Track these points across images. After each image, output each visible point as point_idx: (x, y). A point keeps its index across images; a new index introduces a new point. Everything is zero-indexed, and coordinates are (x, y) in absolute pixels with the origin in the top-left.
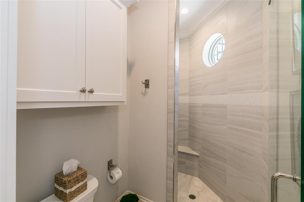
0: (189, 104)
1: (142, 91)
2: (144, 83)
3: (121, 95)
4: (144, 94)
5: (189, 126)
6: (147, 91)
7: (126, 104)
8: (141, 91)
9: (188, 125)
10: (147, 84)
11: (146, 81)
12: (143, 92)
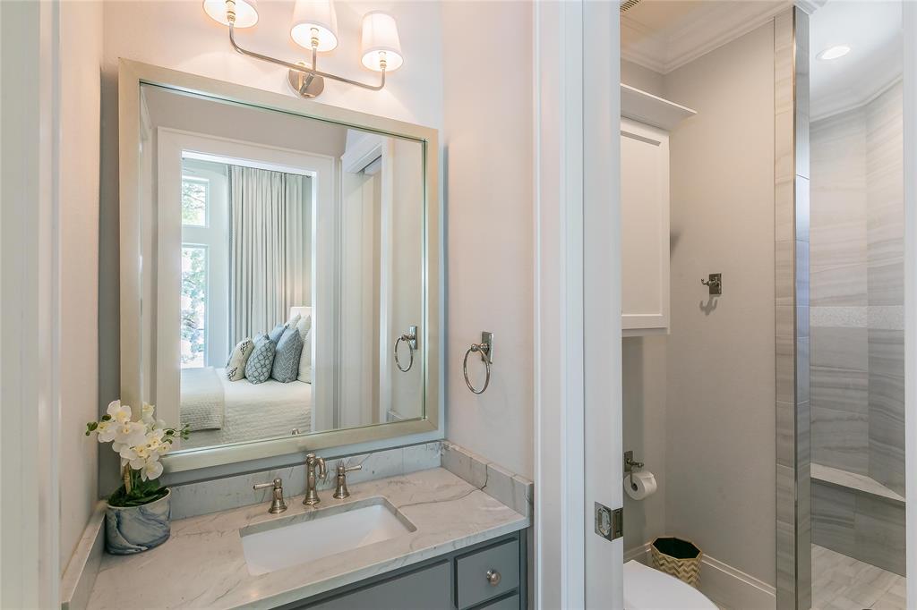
0: (869, 330)
1: (702, 303)
2: (708, 284)
3: (660, 315)
4: (708, 309)
5: (869, 404)
6: (716, 301)
7: (669, 332)
8: (699, 302)
9: (866, 403)
10: (715, 285)
11: (712, 277)
12: (705, 304)
